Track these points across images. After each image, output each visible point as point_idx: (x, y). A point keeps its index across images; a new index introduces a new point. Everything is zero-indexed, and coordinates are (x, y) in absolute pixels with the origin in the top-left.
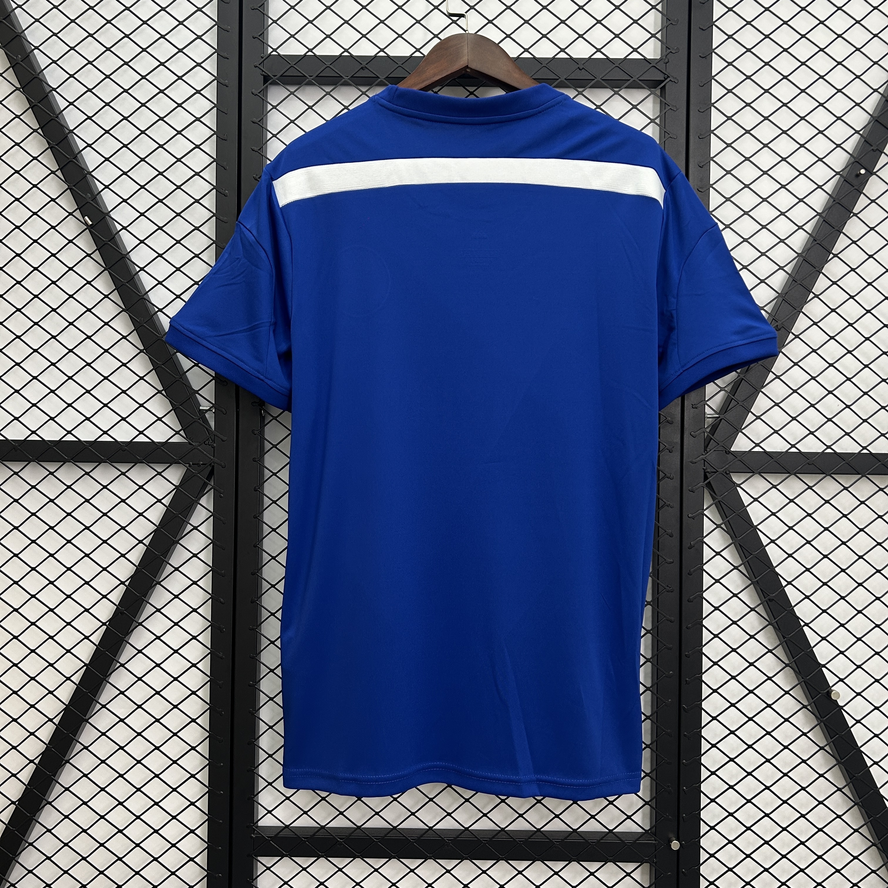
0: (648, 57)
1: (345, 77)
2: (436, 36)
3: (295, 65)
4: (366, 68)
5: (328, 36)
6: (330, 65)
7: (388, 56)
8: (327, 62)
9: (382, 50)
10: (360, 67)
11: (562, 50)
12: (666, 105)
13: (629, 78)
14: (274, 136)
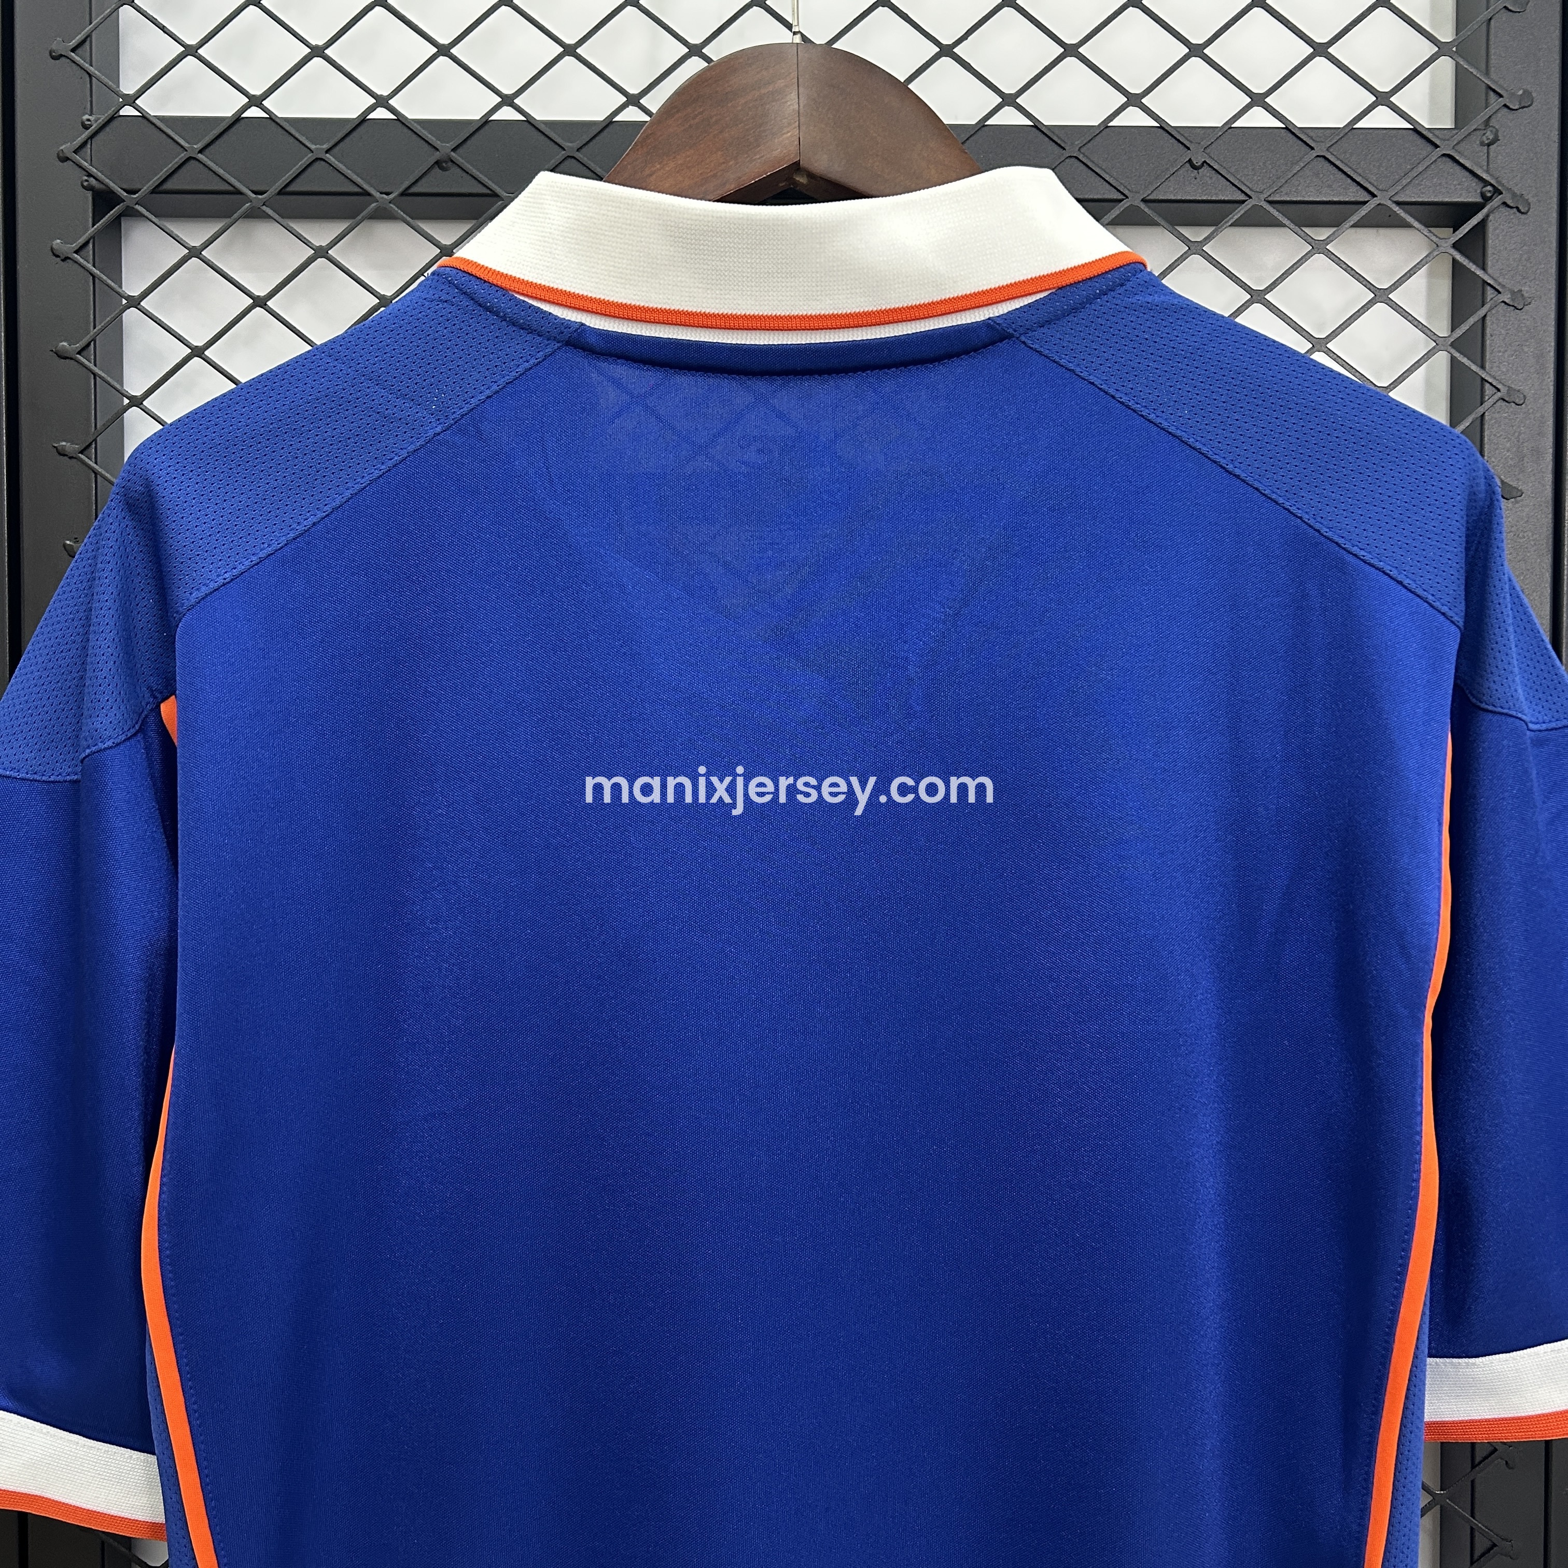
0: (1427, 127)
1: (377, 195)
2: (695, 50)
3: (200, 152)
4: (452, 161)
5: (317, 52)
6: (327, 152)
7: (530, 122)
8: (313, 143)
9: (507, 101)
10: (432, 160)
11: (1134, 100)
12: (1489, 291)
13: (1363, 196)
14: (137, 402)
